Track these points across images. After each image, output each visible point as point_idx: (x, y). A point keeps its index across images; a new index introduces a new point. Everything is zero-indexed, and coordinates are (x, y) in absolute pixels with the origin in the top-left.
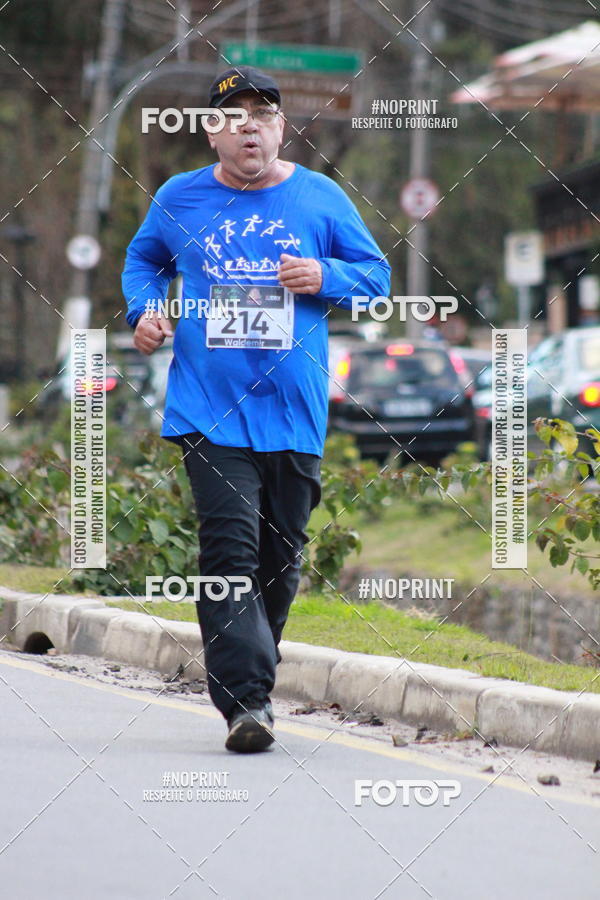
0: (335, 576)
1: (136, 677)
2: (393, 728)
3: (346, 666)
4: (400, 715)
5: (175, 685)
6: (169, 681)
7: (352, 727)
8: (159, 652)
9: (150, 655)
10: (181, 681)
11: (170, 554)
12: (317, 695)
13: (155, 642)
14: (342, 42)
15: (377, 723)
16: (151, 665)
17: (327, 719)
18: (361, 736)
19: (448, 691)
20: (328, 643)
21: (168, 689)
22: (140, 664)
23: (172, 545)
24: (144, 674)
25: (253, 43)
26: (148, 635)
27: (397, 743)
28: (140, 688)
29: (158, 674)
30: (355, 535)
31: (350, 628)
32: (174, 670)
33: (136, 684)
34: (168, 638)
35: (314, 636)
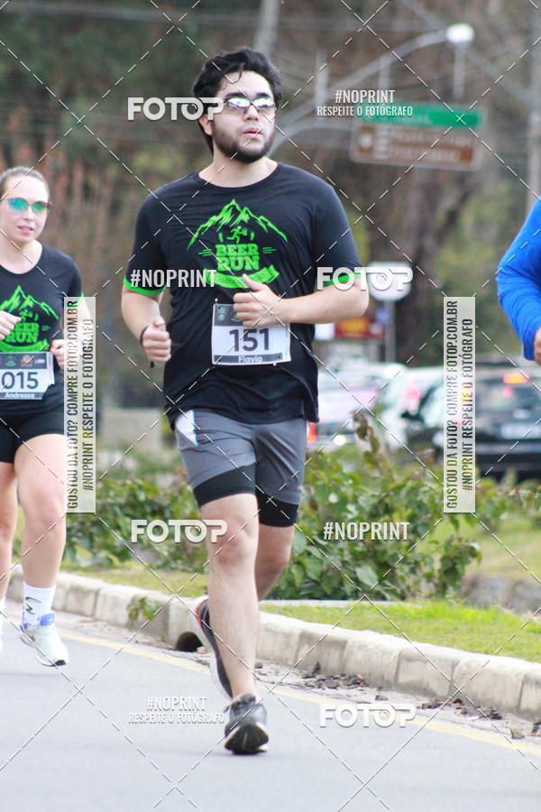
0: (458, 583)
1: (277, 673)
2: (511, 722)
3: (468, 665)
4: (518, 711)
5: (312, 681)
6: (307, 677)
7: (473, 721)
8: (298, 651)
9: (289, 654)
10: (318, 677)
11: (307, 562)
12: (442, 691)
13: (294, 641)
14: (465, 100)
15: (496, 717)
16: (291, 663)
17: (451, 712)
18: (482, 729)
20: (451, 644)
21: (306, 685)
22: (280, 661)
23: (309, 554)
24: (284, 671)
26: (288, 636)
27: (516, 736)
28: (281, 683)
29: (297, 671)
30: (476, 546)
31: (471, 630)
32: (311, 668)
33: (277, 679)
34: (306, 638)
35: (439, 638)
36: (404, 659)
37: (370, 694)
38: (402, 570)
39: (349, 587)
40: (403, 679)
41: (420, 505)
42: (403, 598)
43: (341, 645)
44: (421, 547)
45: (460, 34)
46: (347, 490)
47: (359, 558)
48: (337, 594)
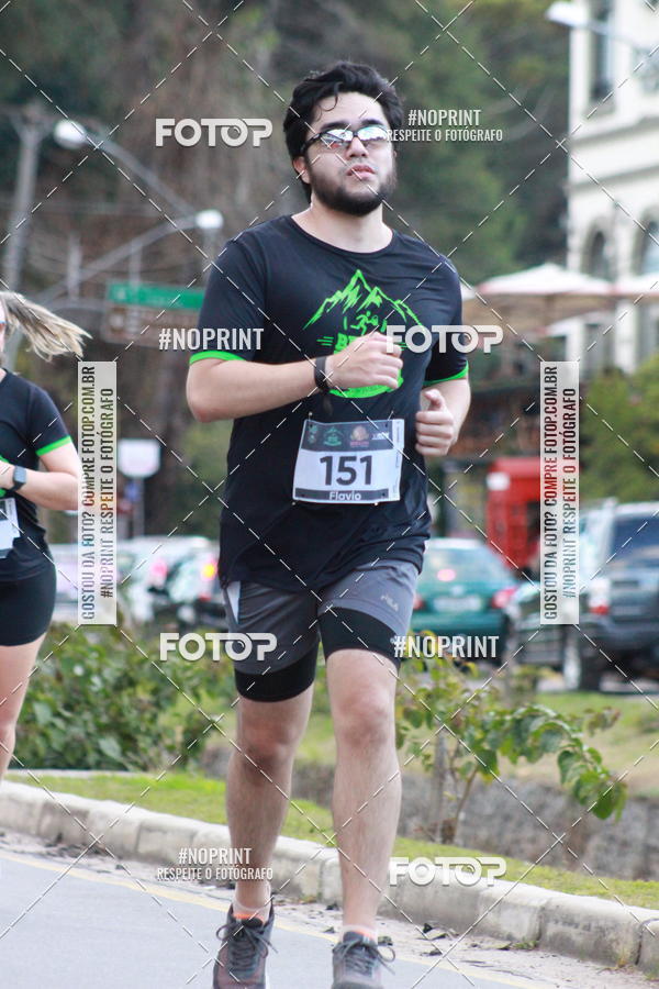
0: (199, 755)
1: (19, 842)
3: (206, 836)
5: (53, 850)
6: (49, 845)
7: (210, 890)
8: (40, 821)
9: (32, 823)
10: (61, 846)
11: (52, 733)
13: (37, 812)
16: (34, 832)
18: (218, 898)
19: (296, 860)
20: (191, 815)
21: (49, 854)
22: (22, 830)
23: (53, 725)
24: (26, 839)
25: (135, 284)
26: (31, 805)
28: (23, 852)
29: (38, 840)
30: (217, 719)
31: (211, 802)
32: (53, 838)
33: (19, 848)
34: (49, 808)
35: (179, 809)
36: (145, 829)
37: (109, 864)
38: (144, 742)
39: (92, 758)
40: (144, 848)
41: (163, 679)
42: (144, 768)
43: (83, 814)
44: (164, 719)
45: (210, 220)
46: (92, 663)
47: (103, 730)
48: (80, 764)
